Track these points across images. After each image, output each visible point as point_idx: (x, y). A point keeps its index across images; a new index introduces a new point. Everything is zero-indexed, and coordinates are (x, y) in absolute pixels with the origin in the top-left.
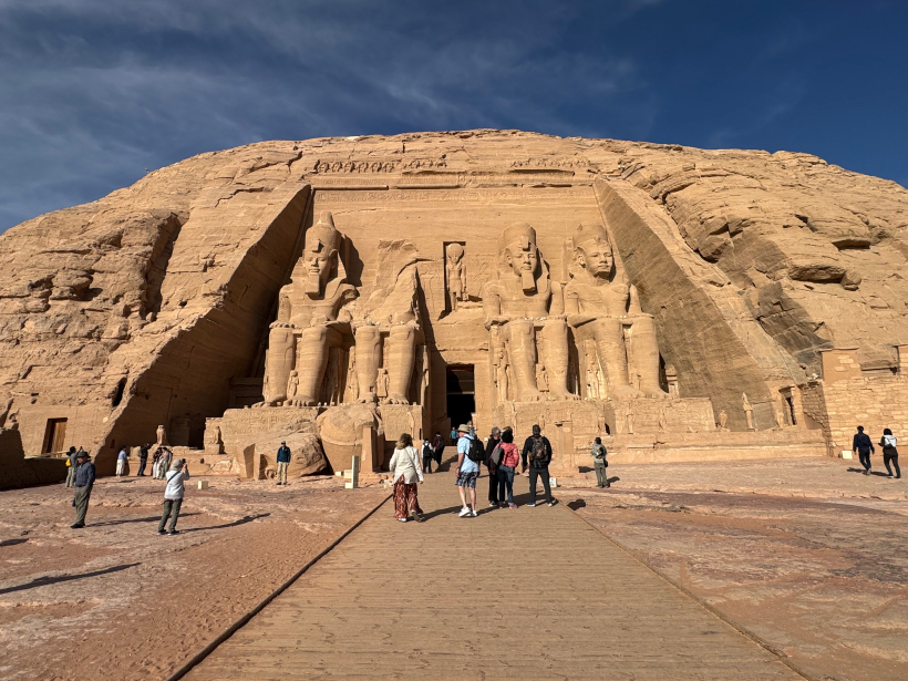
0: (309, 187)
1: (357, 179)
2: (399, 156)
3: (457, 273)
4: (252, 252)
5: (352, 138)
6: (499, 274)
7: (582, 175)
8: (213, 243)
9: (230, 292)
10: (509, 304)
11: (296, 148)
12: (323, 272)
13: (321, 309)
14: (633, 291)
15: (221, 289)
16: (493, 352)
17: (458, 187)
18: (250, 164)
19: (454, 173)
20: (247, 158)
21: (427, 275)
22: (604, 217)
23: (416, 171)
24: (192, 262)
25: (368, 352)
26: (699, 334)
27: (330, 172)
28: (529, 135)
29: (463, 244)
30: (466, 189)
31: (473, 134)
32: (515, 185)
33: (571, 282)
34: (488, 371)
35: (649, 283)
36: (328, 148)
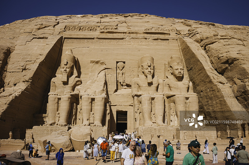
0: (62, 37)
1: (82, 34)
2: (99, 24)
3: (122, 74)
4: (41, 64)
5: (79, 16)
6: (138, 75)
7: (173, 35)
8: (25, 60)
9: (33, 80)
10: (142, 88)
11: (56, 20)
12: (68, 73)
13: (68, 88)
14: (191, 84)
15: (29, 79)
16: (134, 107)
17: (123, 39)
18: (38, 27)
19: (121, 33)
20: (36, 24)
21: (110, 75)
22: (181, 53)
23: (106, 31)
24: (17, 68)
25: (87, 106)
26: (214, 102)
27: (70, 31)
28: (152, 16)
29: (124, 62)
30: (126, 40)
31: (129, 15)
32: (146, 39)
33: (166, 80)
34: (133, 114)
35: (197, 81)
36: (70, 20)
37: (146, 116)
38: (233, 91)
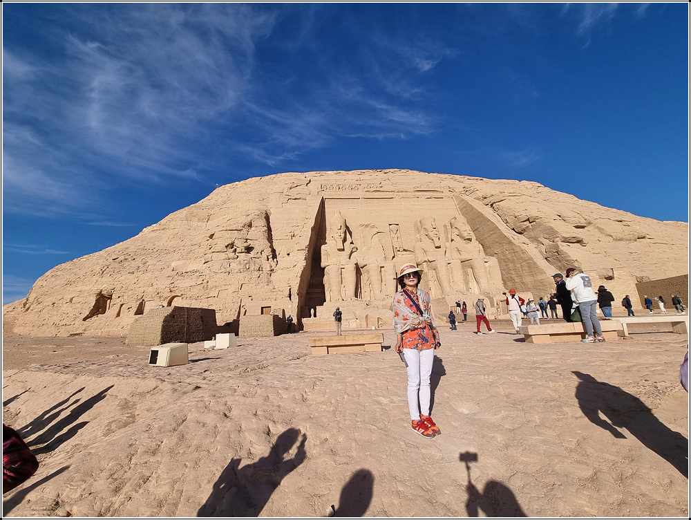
0: (323, 198)
1: (343, 194)
2: (359, 182)
3: (397, 238)
4: (313, 229)
6: (421, 239)
8: (291, 225)
10: (429, 253)
11: (305, 177)
12: (343, 239)
13: (344, 256)
14: (480, 246)
15: (306, 247)
17: (392, 198)
18: (289, 185)
19: (389, 192)
23: (371, 190)
24: (284, 234)
26: (518, 265)
27: (329, 190)
28: (415, 172)
29: (398, 225)
30: (396, 199)
32: (418, 197)
33: (453, 243)
35: (488, 242)
36: (322, 177)
37: (445, 284)
38: (541, 252)
